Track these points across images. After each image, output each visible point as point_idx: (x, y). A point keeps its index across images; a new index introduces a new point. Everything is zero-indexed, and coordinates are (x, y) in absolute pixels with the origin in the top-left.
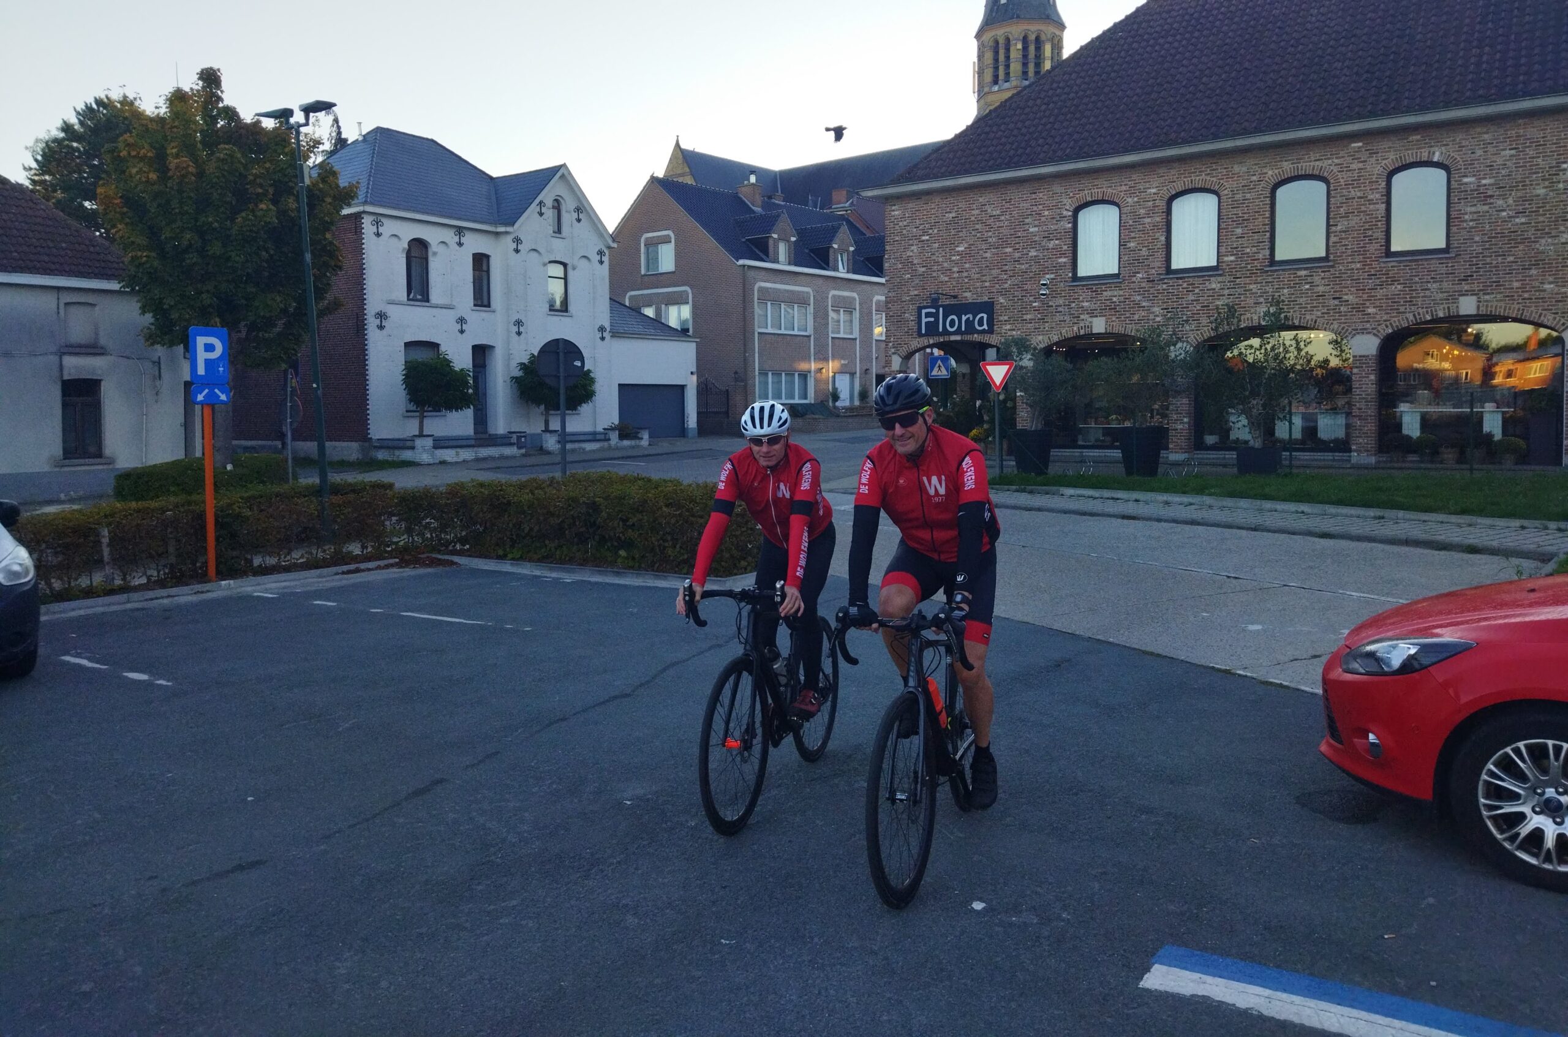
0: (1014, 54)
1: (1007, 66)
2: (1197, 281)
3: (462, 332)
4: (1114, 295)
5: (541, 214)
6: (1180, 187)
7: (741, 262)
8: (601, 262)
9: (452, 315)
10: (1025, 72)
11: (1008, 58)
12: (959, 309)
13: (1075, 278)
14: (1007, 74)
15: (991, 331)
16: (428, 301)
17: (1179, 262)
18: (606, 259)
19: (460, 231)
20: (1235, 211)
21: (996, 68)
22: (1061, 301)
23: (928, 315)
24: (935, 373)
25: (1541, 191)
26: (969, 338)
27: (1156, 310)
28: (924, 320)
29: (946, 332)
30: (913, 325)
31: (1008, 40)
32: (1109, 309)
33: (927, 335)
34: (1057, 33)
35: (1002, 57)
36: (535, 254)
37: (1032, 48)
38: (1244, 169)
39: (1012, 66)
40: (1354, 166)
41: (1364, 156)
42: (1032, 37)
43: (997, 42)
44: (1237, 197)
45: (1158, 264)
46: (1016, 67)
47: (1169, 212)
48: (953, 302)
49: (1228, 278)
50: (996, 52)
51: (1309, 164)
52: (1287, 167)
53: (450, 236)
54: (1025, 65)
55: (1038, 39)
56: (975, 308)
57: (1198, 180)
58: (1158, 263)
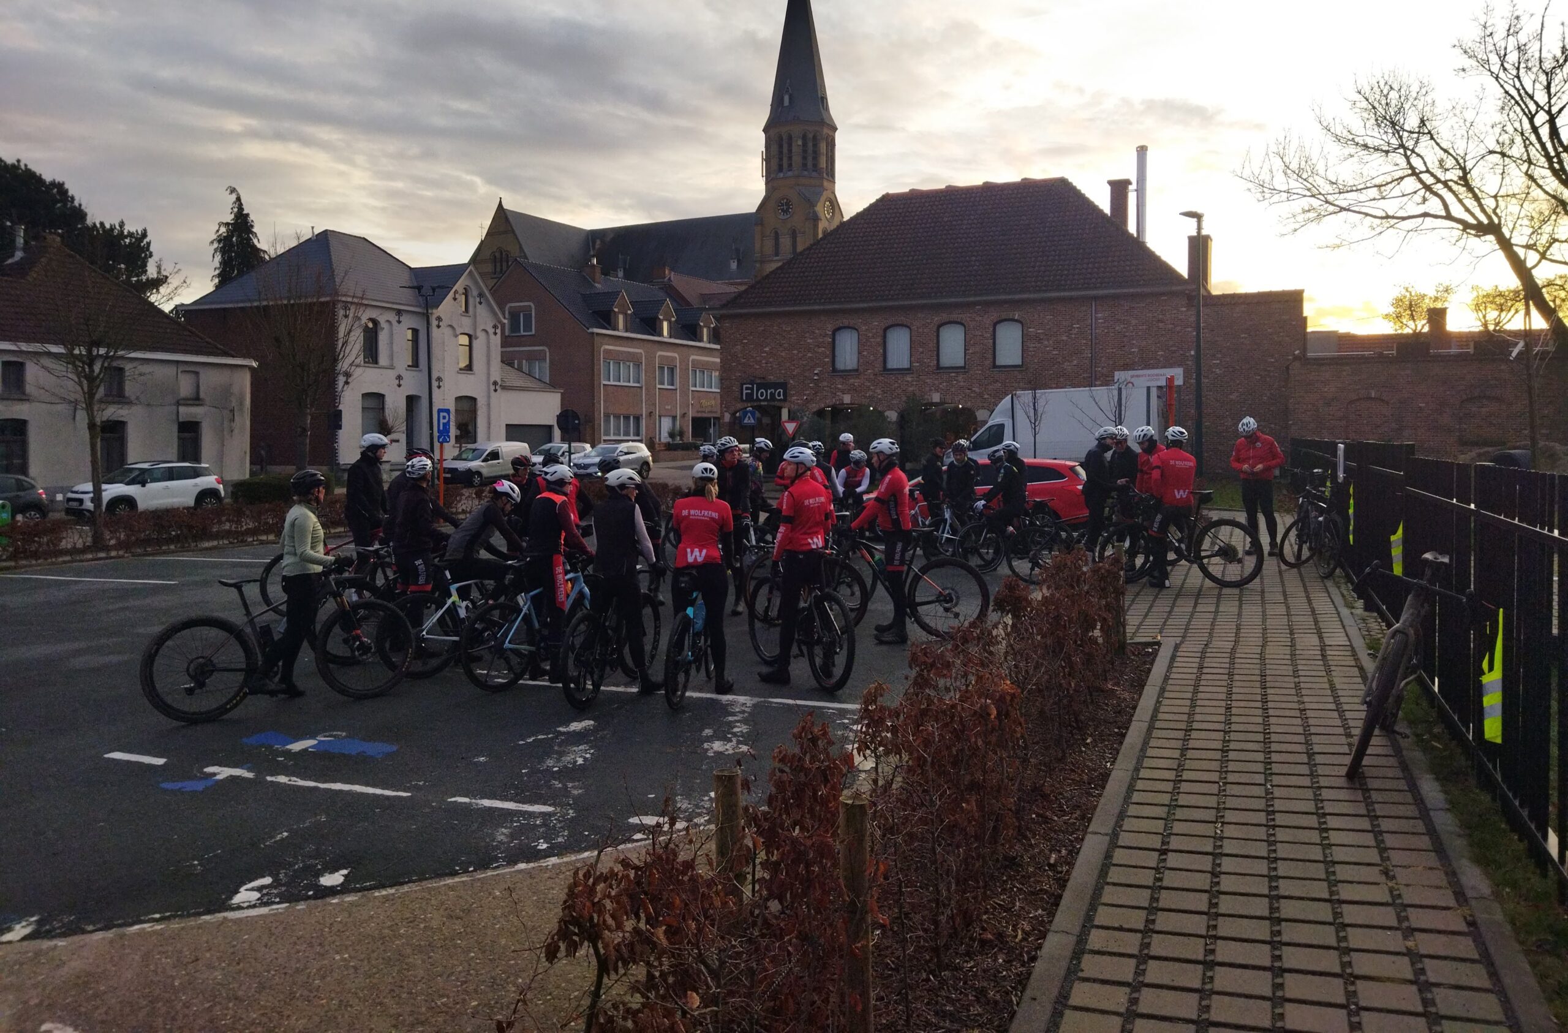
0: (794, 149)
1: (790, 158)
2: (900, 376)
3: (399, 386)
4: (856, 382)
5: (455, 299)
6: (890, 322)
7: (591, 330)
8: (495, 334)
9: (392, 374)
10: (805, 165)
11: (790, 151)
12: (766, 386)
13: (834, 370)
14: (790, 165)
15: (785, 400)
16: (376, 362)
17: (892, 364)
18: (499, 331)
19: (399, 312)
20: (918, 338)
21: (781, 159)
22: (825, 384)
23: (747, 389)
24: (746, 421)
25: (1065, 338)
26: (772, 403)
27: (879, 391)
28: (745, 392)
29: (758, 400)
30: (737, 394)
31: (790, 138)
32: (852, 390)
33: (747, 401)
34: (831, 133)
35: (785, 150)
36: (449, 329)
37: (810, 144)
38: (923, 316)
39: (794, 158)
40: (978, 319)
41: (982, 314)
42: (810, 136)
43: (781, 138)
44: (920, 330)
46: (797, 159)
47: (885, 337)
48: (762, 381)
49: (915, 375)
50: (781, 146)
51: (955, 316)
52: (945, 317)
53: (392, 317)
54: (805, 158)
55: (815, 138)
56: (776, 386)
57: (901, 319)
58: (879, 366)
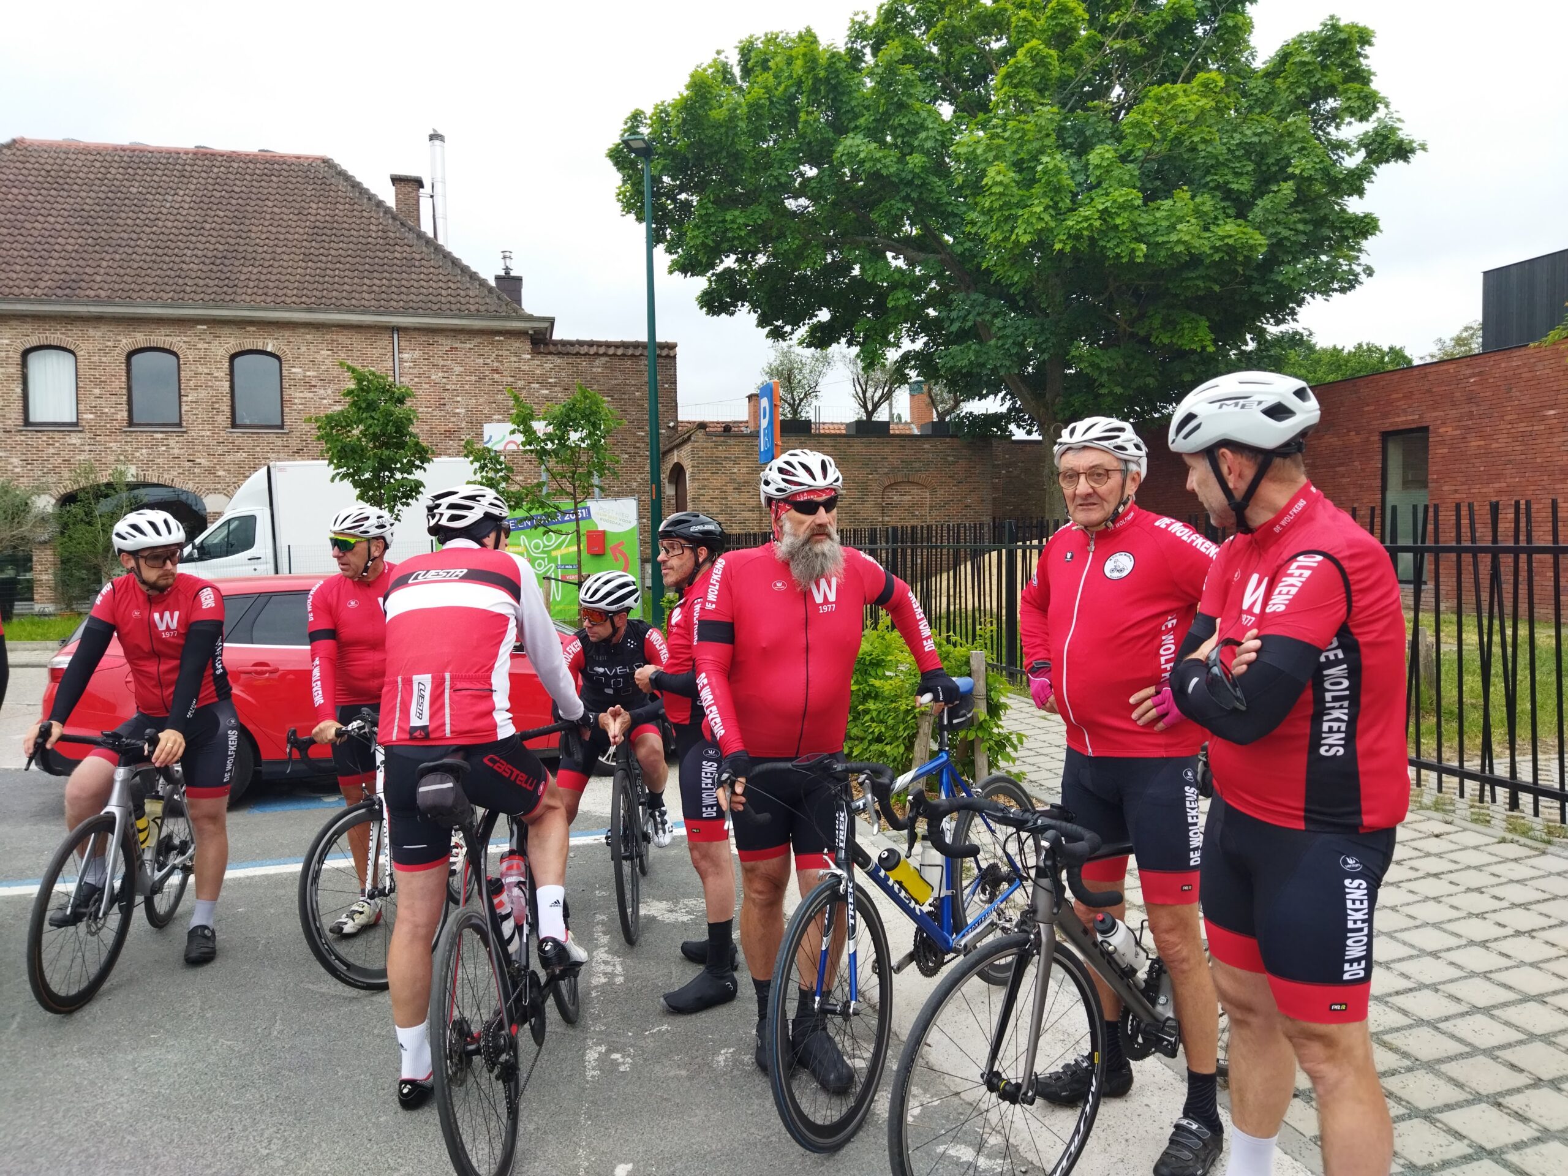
2: (57, 435)
6: (34, 341)
20: (92, 372)
38: (99, 334)
40: (200, 346)
41: (209, 338)
44: (93, 359)
45: (14, 416)
49: (88, 435)
51: (160, 338)
52: (140, 338)
57: (55, 338)
